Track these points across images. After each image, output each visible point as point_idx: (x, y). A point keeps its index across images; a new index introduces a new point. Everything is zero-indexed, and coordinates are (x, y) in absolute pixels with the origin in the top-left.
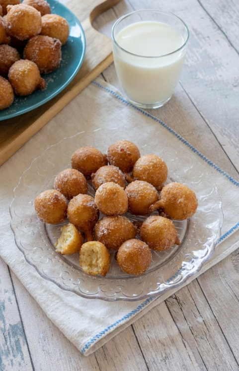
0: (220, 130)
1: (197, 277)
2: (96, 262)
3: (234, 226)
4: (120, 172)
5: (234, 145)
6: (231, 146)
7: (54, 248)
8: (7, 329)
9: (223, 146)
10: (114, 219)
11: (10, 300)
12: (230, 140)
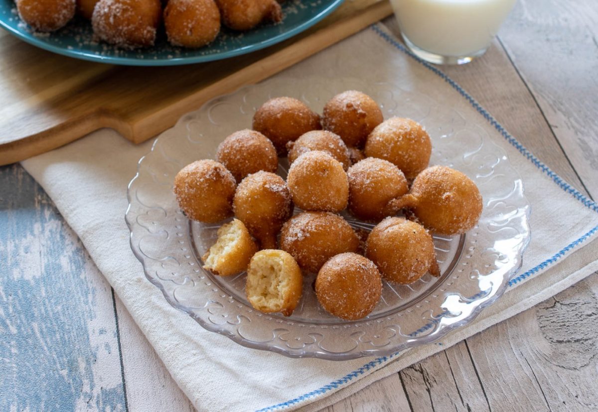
0: (551, 102)
1: (465, 338)
2: (276, 289)
3: (550, 258)
4: (341, 143)
5: (573, 127)
6: (569, 128)
7: (201, 262)
8: (95, 395)
9: (553, 128)
10: (317, 216)
11: (107, 346)
12: (568, 118)
